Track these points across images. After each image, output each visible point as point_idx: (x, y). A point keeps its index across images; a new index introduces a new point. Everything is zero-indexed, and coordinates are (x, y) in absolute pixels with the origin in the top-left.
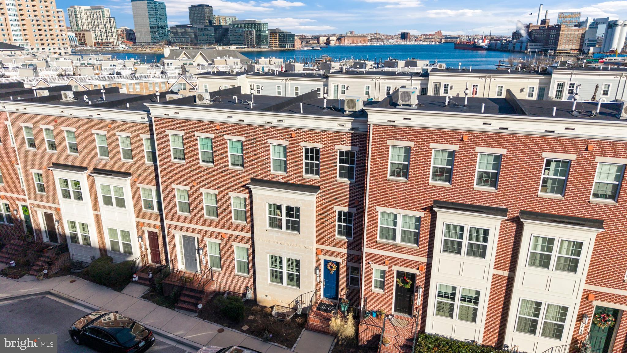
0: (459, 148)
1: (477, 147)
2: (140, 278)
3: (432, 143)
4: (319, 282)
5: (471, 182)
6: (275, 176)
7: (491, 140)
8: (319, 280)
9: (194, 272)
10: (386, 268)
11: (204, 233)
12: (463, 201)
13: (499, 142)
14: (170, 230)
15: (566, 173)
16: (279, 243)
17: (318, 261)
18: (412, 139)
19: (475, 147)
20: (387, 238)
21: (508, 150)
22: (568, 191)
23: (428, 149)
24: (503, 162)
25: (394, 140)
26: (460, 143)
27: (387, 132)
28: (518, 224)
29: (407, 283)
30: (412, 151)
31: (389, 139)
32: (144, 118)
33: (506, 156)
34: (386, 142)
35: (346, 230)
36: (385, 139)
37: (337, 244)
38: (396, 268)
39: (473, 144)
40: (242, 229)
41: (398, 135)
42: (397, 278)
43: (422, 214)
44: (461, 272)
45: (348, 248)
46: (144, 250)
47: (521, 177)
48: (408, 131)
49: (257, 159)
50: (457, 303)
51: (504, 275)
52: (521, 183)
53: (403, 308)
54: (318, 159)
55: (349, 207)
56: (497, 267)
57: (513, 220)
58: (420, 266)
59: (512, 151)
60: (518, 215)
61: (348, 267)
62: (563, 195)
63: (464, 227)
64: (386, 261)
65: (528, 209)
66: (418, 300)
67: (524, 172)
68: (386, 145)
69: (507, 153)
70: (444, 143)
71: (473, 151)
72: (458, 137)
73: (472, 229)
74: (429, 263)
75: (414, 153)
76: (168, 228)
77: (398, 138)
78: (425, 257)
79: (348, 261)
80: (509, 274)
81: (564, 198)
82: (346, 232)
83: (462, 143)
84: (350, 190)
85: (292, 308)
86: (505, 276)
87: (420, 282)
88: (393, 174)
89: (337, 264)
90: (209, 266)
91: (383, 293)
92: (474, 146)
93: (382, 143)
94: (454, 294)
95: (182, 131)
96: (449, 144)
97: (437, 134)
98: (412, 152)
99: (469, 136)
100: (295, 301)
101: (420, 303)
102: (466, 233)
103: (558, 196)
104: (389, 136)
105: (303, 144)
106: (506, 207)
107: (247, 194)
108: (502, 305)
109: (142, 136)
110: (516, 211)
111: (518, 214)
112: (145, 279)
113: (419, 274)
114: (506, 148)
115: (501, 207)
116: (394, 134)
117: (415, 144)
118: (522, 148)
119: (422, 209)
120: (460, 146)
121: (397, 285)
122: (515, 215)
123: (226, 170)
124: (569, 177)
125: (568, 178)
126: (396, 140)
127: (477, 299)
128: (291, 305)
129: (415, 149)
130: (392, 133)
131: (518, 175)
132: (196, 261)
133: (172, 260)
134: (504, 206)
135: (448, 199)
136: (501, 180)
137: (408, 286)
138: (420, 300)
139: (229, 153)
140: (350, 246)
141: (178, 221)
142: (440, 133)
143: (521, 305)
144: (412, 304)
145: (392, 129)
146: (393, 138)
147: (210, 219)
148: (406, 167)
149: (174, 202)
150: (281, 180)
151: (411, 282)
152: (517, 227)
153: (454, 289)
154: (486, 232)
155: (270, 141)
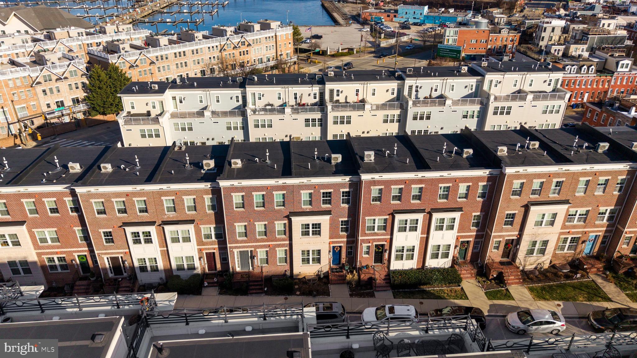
0: (404, 186)
2: (209, 283)
3: (392, 185)
5: (410, 200)
6: (304, 209)
7: (418, 182)
8: (330, 257)
9: (248, 270)
10: (370, 244)
11: (256, 247)
13: (421, 182)
14: (231, 249)
15: (448, 191)
16: (308, 243)
17: (330, 247)
18: (382, 185)
20: (370, 230)
22: (449, 198)
23: (390, 188)
24: (423, 190)
25: (374, 186)
27: (371, 183)
29: (380, 249)
30: (382, 190)
32: (207, 186)
34: (371, 188)
35: (347, 229)
36: (370, 186)
37: (341, 237)
38: (375, 243)
40: (283, 240)
42: (375, 248)
43: (388, 217)
44: (406, 239)
45: (347, 238)
46: (203, 265)
48: (381, 181)
49: (293, 202)
50: (405, 253)
51: (425, 236)
52: (431, 197)
53: (378, 261)
54: (330, 197)
55: (348, 218)
56: (422, 234)
57: (428, 213)
58: (387, 240)
59: (427, 185)
61: (347, 247)
62: (447, 200)
63: (407, 220)
64: (370, 241)
65: (434, 208)
66: (386, 256)
67: (432, 193)
69: (425, 186)
70: (397, 185)
71: (410, 187)
72: (404, 182)
73: (411, 220)
74: (392, 238)
75: (384, 191)
77: (376, 185)
78: (390, 236)
79: (347, 244)
80: (427, 236)
83: (405, 184)
84: (348, 209)
87: (387, 247)
88: (373, 201)
89: (340, 247)
90: (259, 265)
91: (369, 256)
92: (411, 185)
93: (369, 188)
94: (403, 250)
95: (243, 193)
96: (400, 185)
99: (408, 181)
100: (317, 271)
102: (408, 222)
103: (445, 200)
104: (372, 185)
105: (322, 191)
106: (425, 209)
107: (287, 221)
109: (205, 196)
110: (429, 209)
112: (213, 283)
113: (386, 244)
114: (424, 184)
115: (423, 209)
116: (374, 184)
117: (384, 187)
118: (431, 183)
119: (388, 215)
121: (375, 251)
122: (429, 211)
123: (273, 210)
125: (449, 193)
127: (414, 249)
128: (315, 274)
129: (384, 189)
131: (429, 194)
132: (249, 263)
133: (232, 267)
135: (400, 209)
136: (422, 197)
137: (381, 251)
139: (275, 201)
141: (238, 243)
142: (396, 181)
143: (432, 248)
144: (382, 258)
145: (373, 182)
147: (262, 238)
148: (380, 197)
149: (235, 233)
150: (308, 210)
151: (382, 249)
152: (429, 215)
153: (403, 247)
154: (417, 220)
155: (302, 191)
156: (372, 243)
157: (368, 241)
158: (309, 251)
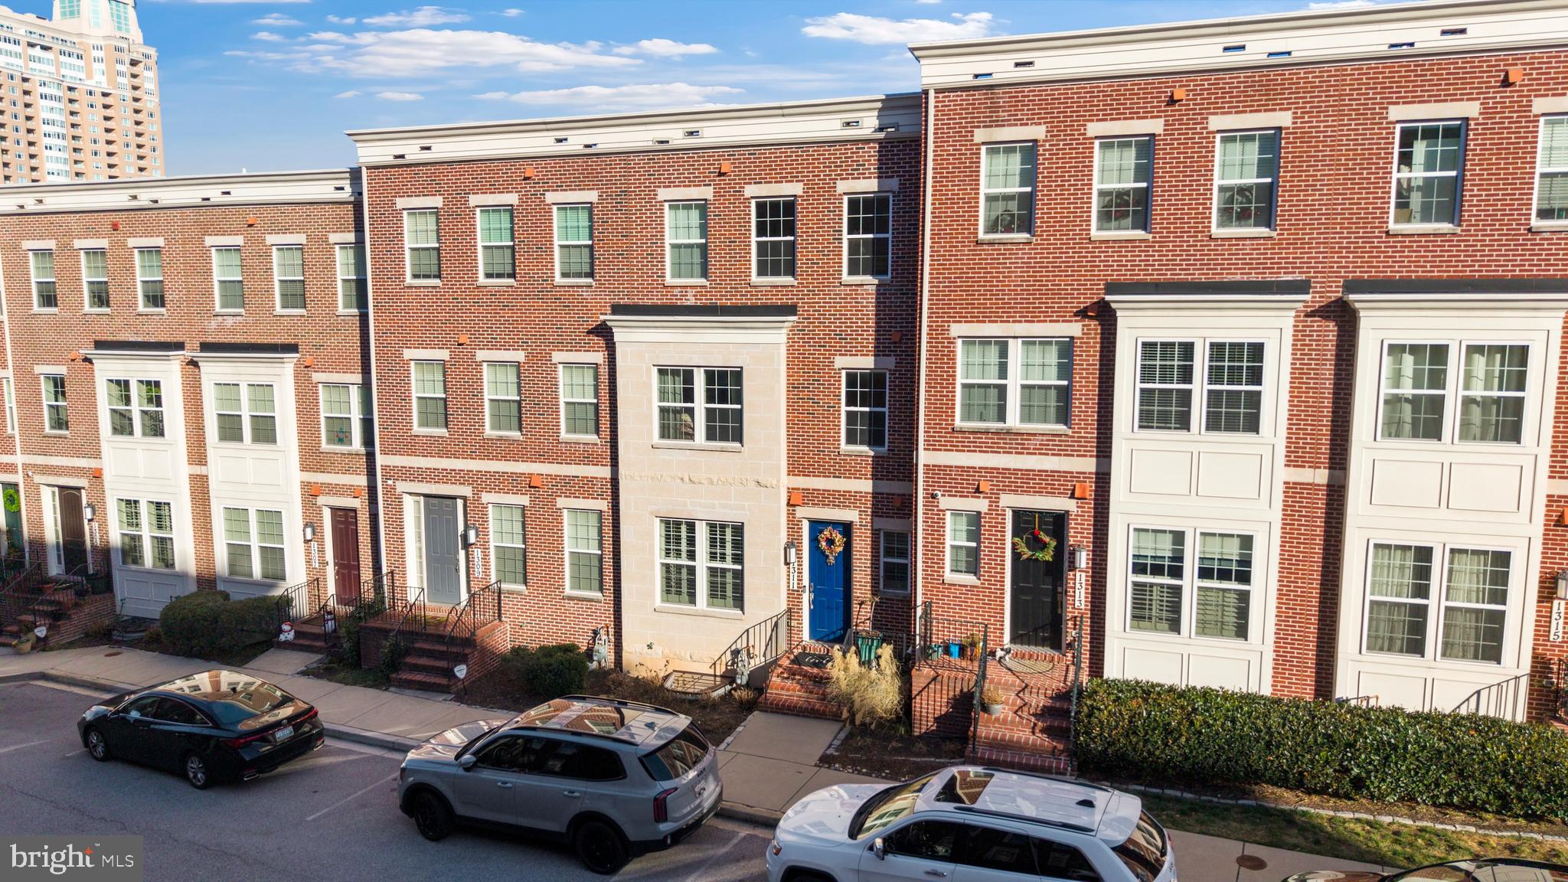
0: (1165, 125)
1: (1211, 118)
2: (298, 634)
3: (1092, 121)
4: (795, 588)
5: (1202, 218)
6: (676, 291)
7: (1247, 91)
8: (796, 582)
9: (451, 606)
10: (981, 505)
11: (482, 482)
12: (1185, 274)
13: (1269, 95)
14: (390, 482)
15: (1456, 161)
16: (686, 479)
17: (793, 524)
18: (1038, 119)
19: (1207, 118)
20: (982, 419)
21: (1297, 113)
22: (1469, 206)
23: (1084, 139)
24: (1285, 148)
25: (991, 126)
26: (1167, 111)
27: (973, 109)
28: (1341, 322)
29: (1044, 546)
30: (1041, 152)
31: (979, 127)
32: (342, 189)
33: (1291, 130)
34: (972, 136)
35: (870, 426)
36: (967, 127)
37: (843, 468)
38: (1010, 501)
39: (1200, 109)
40: (588, 458)
41: (1003, 111)
42: (1014, 535)
43: (1075, 329)
44: (1193, 484)
45: (875, 477)
46: (317, 566)
47: (1336, 184)
48: (1029, 96)
49: (630, 250)
50: (1190, 583)
51: (1316, 482)
52: (1340, 201)
53: (1036, 630)
54: (790, 229)
55: (875, 355)
56: (1294, 459)
57: (1327, 312)
58: (1078, 485)
59: (1306, 116)
60: (1340, 295)
61: (875, 533)
62: (1456, 222)
63: (1192, 344)
64: (982, 484)
65: (1366, 275)
66: (1077, 591)
67: (1345, 169)
68: (971, 145)
69: (1294, 123)
70: (1125, 119)
71: (1201, 129)
72: (1161, 97)
73: (1217, 349)
74: (1103, 474)
75: (1047, 156)
76: (386, 478)
77: (1002, 121)
78: (1091, 456)
79: (874, 514)
80: (1330, 477)
81: (1459, 229)
82: (870, 431)
83: (1172, 111)
84: (879, 305)
85: (721, 676)
86: (1319, 485)
87: (1079, 534)
88: (992, 228)
89: (846, 528)
90: (493, 580)
91: (978, 583)
92: (1203, 114)
93: (961, 141)
94: (1178, 557)
95: (438, 197)
96: (1138, 118)
97: (1103, 96)
98: (1042, 155)
99: (1187, 91)
100: (728, 653)
101: (1083, 602)
102: (1201, 363)
103: (1444, 225)
104: (980, 117)
105: (750, 190)
106: (1303, 277)
107: (602, 353)
108: (1317, 576)
109: (333, 238)
110: (1334, 284)
111: (1338, 292)
112: (316, 637)
113: (1075, 509)
114: (1290, 109)
115: (1289, 278)
116: (990, 112)
117: (1048, 132)
118: (1334, 101)
119: (1076, 314)
120: (1166, 121)
121: (1016, 556)
122: (1330, 297)
123: (547, 292)
124: (1468, 167)
125: (1464, 170)
126: (996, 126)
127: (1246, 562)
128: (718, 666)
129: (1047, 144)
130: (985, 108)
131: (1328, 180)
132: (457, 571)
133: (392, 572)
134: (1299, 273)
135: (1144, 275)
136: (1283, 201)
137: (1047, 556)
138: (1083, 591)
139: (557, 242)
140: (881, 470)
141: (413, 454)
142: (1111, 91)
143: (1375, 567)
144: (1059, 612)
145: (985, 99)
146: (990, 122)
147: (500, 439)
148: (1027, 202)
149: (407, 398)
150: (690, 300)
151: (1054, 543)
152: (1339, 330)
154: (1257, 351)
155: (663, 194)
156: (994, 501)
157: (970, 482)
158: (691, 527)
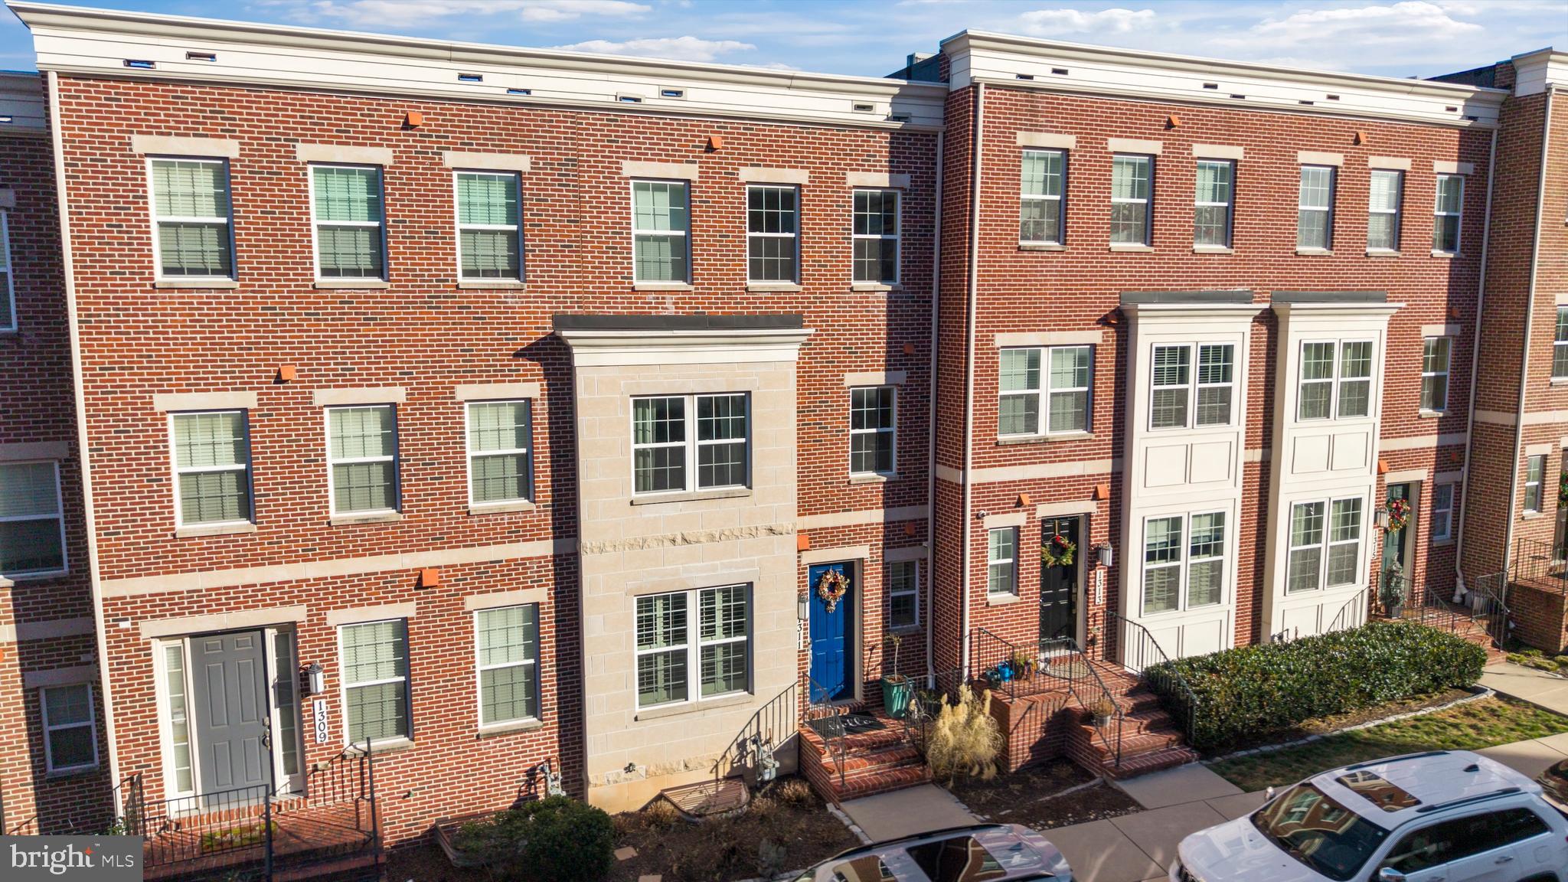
0: (1164, 147)
1: (1195, 145)
3: (1112, 136)
4: (802, 648)
5: (1187, 235)
6: (650, 297)
7: (1217, 125)
8: (802, 641)
10: (1019, 519)
11: (328, 594)
12: (1177, 285)
13: (1230, 131)
14: (123, 625)
17: (801, 574)
18: (1071, 128)
19: (1192, 145)
21: (1246, 149)
23: (1106, 153)
24: (1239, 178)
25: (1032, 130)
26: (1166, 135)
27: (1015, 109)
28: (1270, 326)
29: (1063, 550)
30: (1072, 161)
31: (1021, 129)
33: (1243, 163)
34: (1015, 138)
35: (876, 449)
36: (1011, 128)
39: (1187, 136)
40: (516, 530)
41: (1041, 116)
42: (1042, 541)
43: (1096, 336)
44: (1187, 474)
45: (886, 505)
47: (1268, 212)
48: (1063, 104)
49: (581, 239)
50: (1185, 561)
51: (1253, 459)
54: (791, 224)
55: (886, 370)
56: (1246, 442)
57: (1263, 318)
58: (1098, 486)
59: (1252, 152)
60: (1271, 304)
62: (1330, 247)
63: (1187, 348)
64: (1022, 497)
65: (1283, 287)
66: (1097, 588)
68: (1014, 147)
69: (1244, 157)
70: (1136, 137)
71: (1188, 154)
72: (1161, 121)
73: (1203, 352)
74: (1120, 474)
75: (1077, 166)
76: (113, 620)
77: (1041, 126)
78: (1108, 458)
79: (886, 546)
80: (1263, 454)
81: (1332, 252)
82: (876, 454)
84: (890, 313)
86: (1256, 463)
87: (1099, 535)
90: (346, 742)
91: (1017, 599)
92: (1189, 141)
93: (1005, 142)
94: (1175, 541)
95: (226, 140)
96: (1145, 138)
97: (1120, 113)
98: (1073, 164)
99: (1179, 118)
100: (734, 748)
101: (1100, 599)
102: (1193, 366)
103: (1323, 250)
104: (1022, 119)
105: (746, 174)
106: (1249, 288)
107: (538, 384)
110: (1267, 295)
111: (1269, 301)
113: (1095, 510)
114: (1242, 145)
116: (1030, 115)
117: (1078, 142)
118: (1268, 142)
119: (1098, 322)
120: (1164, 144)
121: (1043, 566)
122: (1265, 306)
123: (446, 297)
124: (1337, 205)
125: (1334, 207)
126: (1036, 130)
127: (1219, 535)
129: (1077, 154)
130: (1026, 110)
131: (1264, 208)
132: (266, 742)
134: (1247, 285)
135: (1148, 285)
136: (1238, 223)
137: (1067, 560)
138: (1102, 587)
139: (459, 226)
140: (892, 497)
141: (179, 569)
142: (1126, 109)
143: (1294, 522)
144: (1075, 612)
145: (1027, 101)
146: (1031, 125)
147: (365, 523)
148: (1056, 210)
149: (162, 477)
150: (671, 311)
151: (1071, 547)
152: (1269, 333)
153: (1176, 523)
154: (1229, 352)
155: (630, 168)
156: (1032, 513)
157: (1013, 498)
158: (680, 600)
